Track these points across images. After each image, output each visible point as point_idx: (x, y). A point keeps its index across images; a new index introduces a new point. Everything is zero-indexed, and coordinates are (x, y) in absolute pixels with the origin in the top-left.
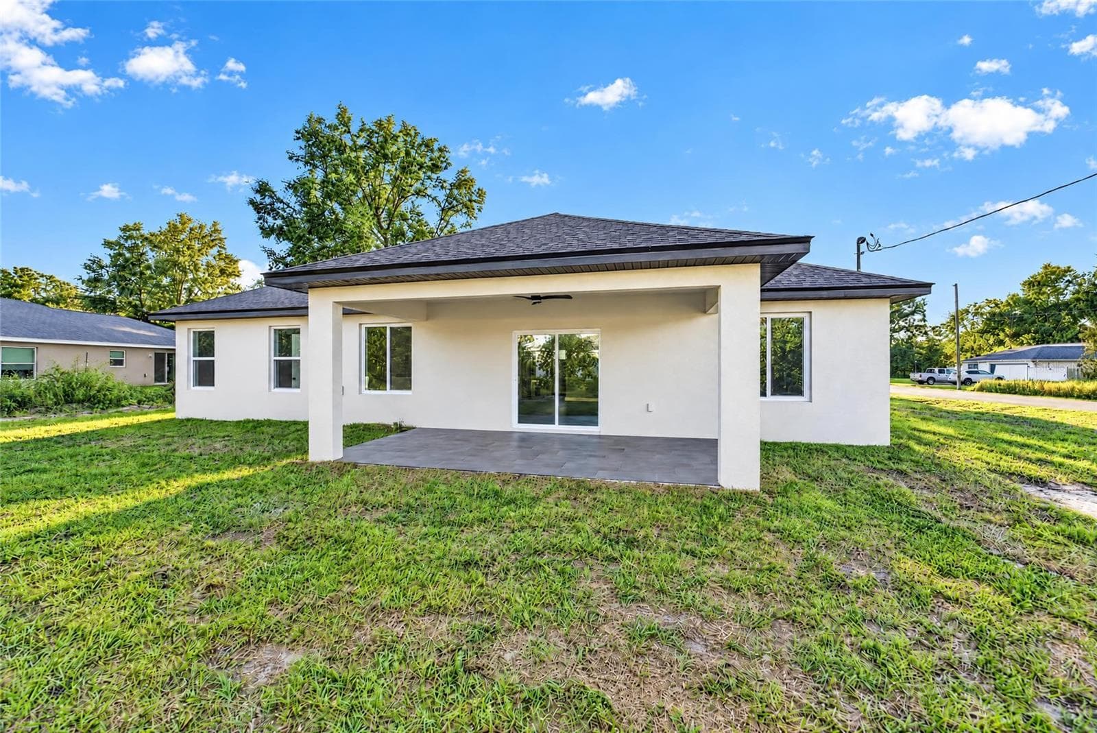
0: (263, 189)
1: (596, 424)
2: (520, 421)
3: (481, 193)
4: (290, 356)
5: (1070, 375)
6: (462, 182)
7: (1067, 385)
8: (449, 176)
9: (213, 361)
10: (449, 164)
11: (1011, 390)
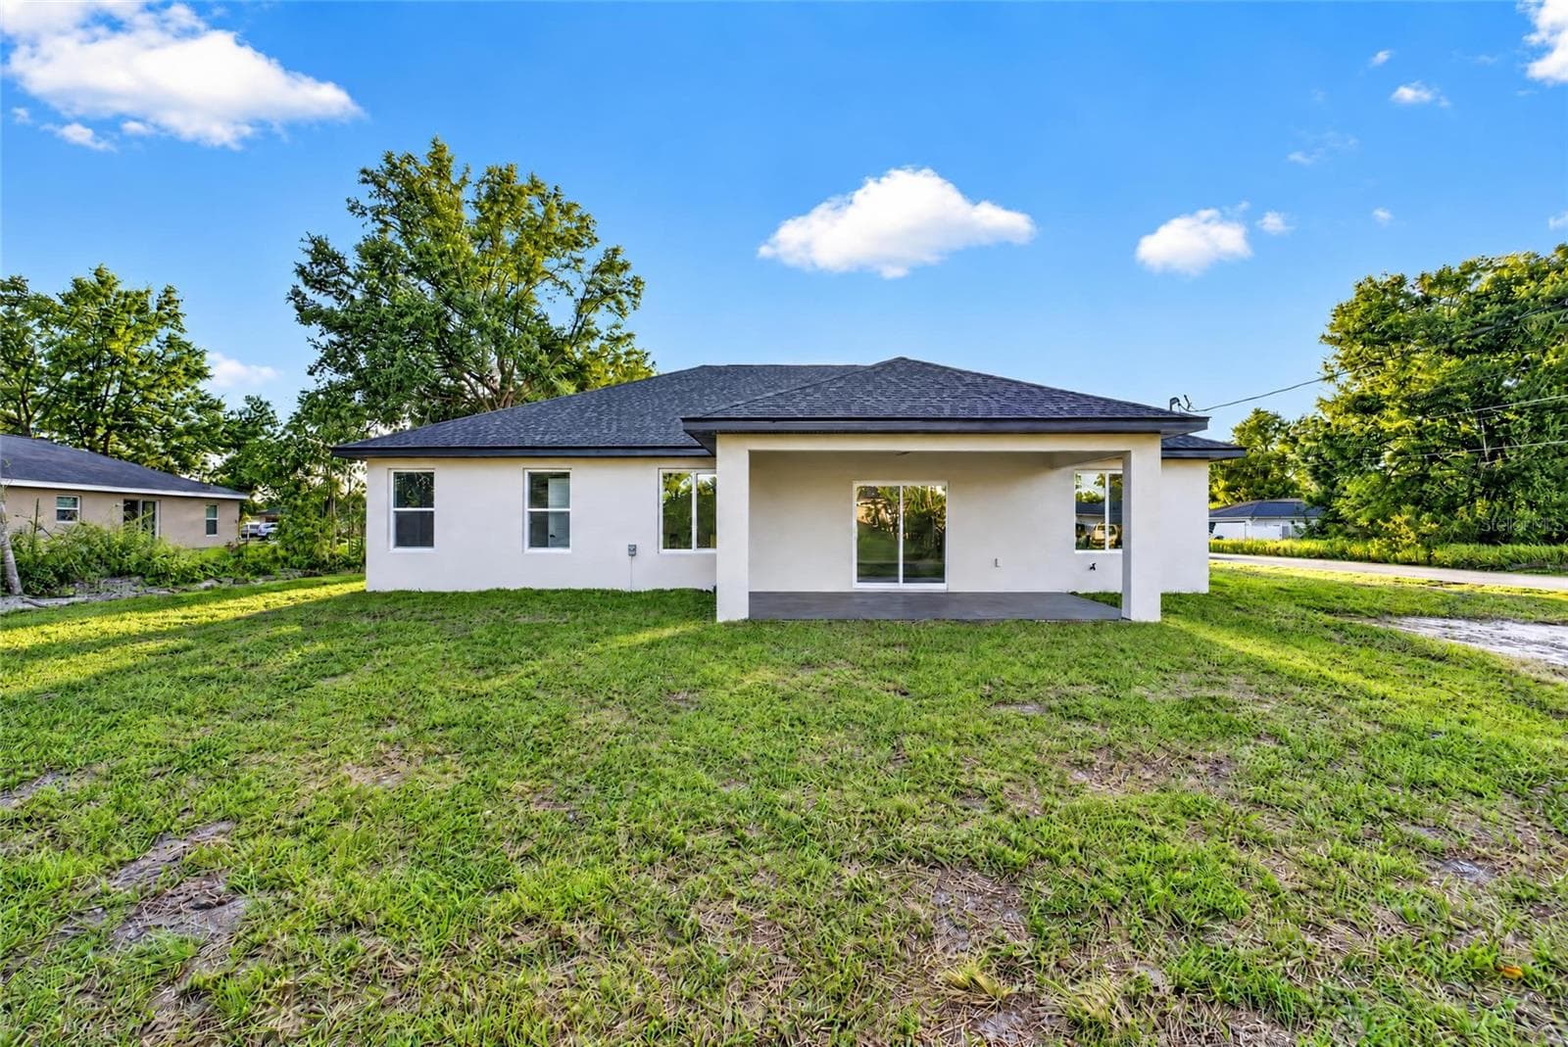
0: (321, 252)
2: (859, 580)
3: (637, 283)
4: (547, 507)
5: (1285, 535)
6: (612, 264)
7: (1286, 544)
8: (593, 256)
9: (432, 512)
10: (594, 240)
11: (1237, 549)
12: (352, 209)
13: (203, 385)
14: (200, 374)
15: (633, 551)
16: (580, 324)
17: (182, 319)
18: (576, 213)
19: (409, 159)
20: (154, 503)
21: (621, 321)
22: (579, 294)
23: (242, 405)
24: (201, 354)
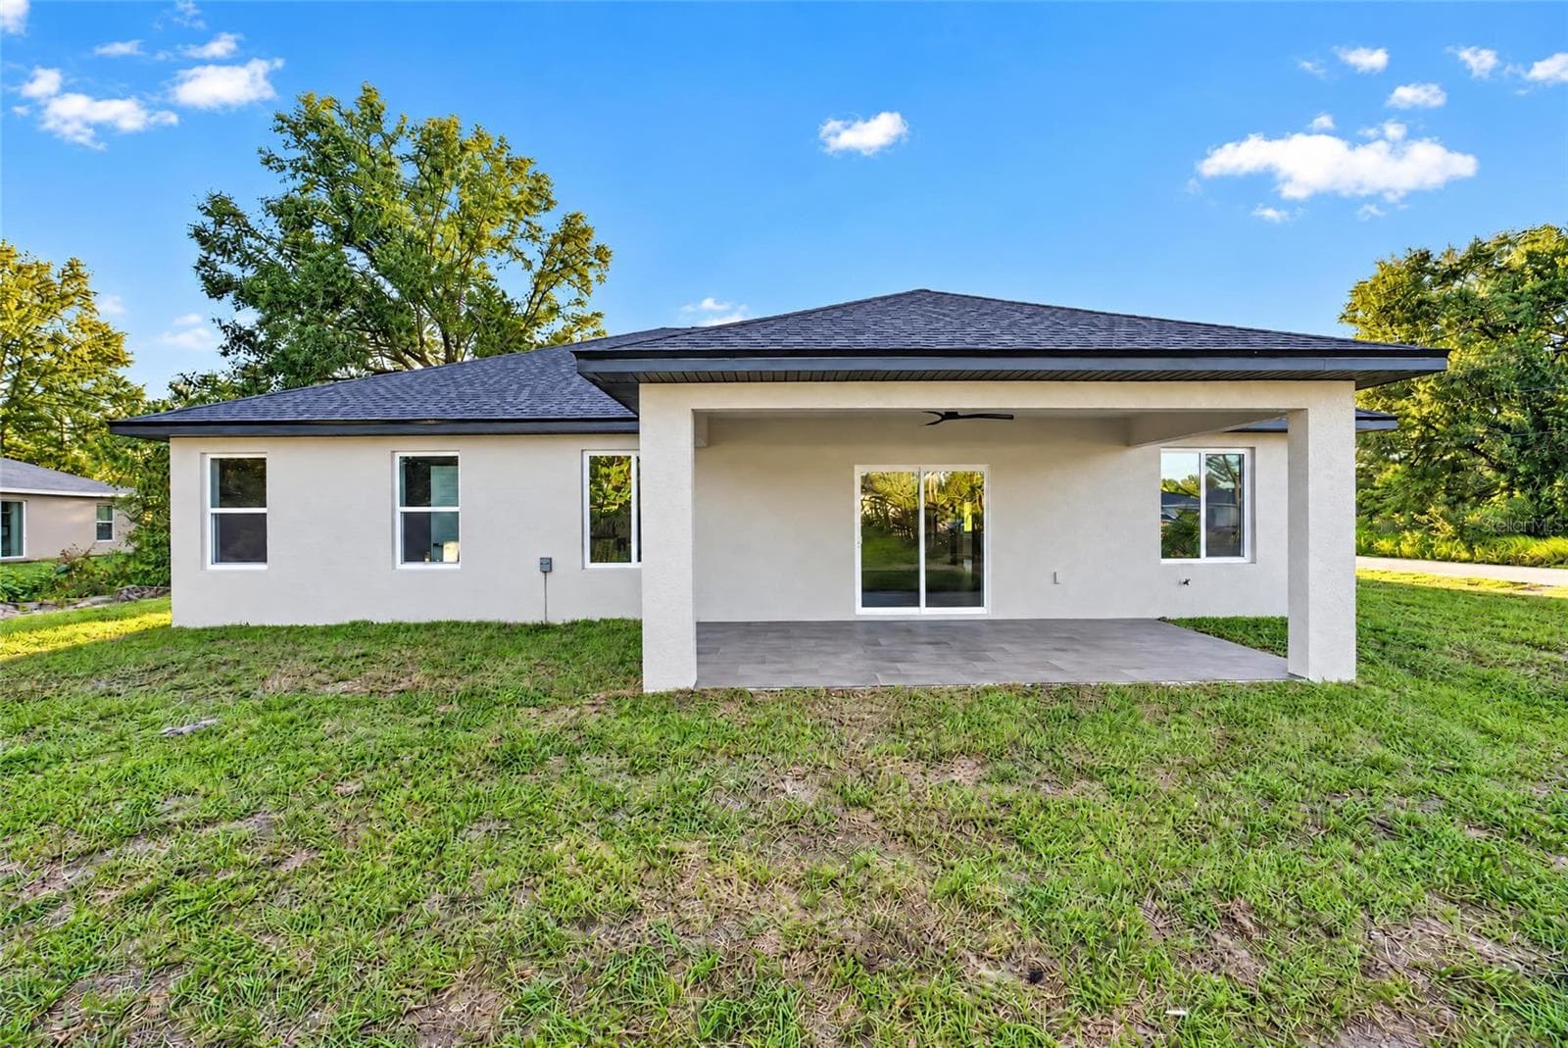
1: (979, 603)
2: (865, 604)
3: (602, 254)
4: (429, 504)
6: (572, 232)
8: (550, 223)
9: (264, 515)
10: (550, 202)
12: (267, 162)
13: (120, 372)
14: (116, 359)
15: (547, 566)
16: (537, 299)
17: (92, 297)
18: (529, 171)
19: (333, 103)
20: (20, 504)
21: (585, 298)
22: (537, 267)
23: (167, 395)
24: (118, 338)
